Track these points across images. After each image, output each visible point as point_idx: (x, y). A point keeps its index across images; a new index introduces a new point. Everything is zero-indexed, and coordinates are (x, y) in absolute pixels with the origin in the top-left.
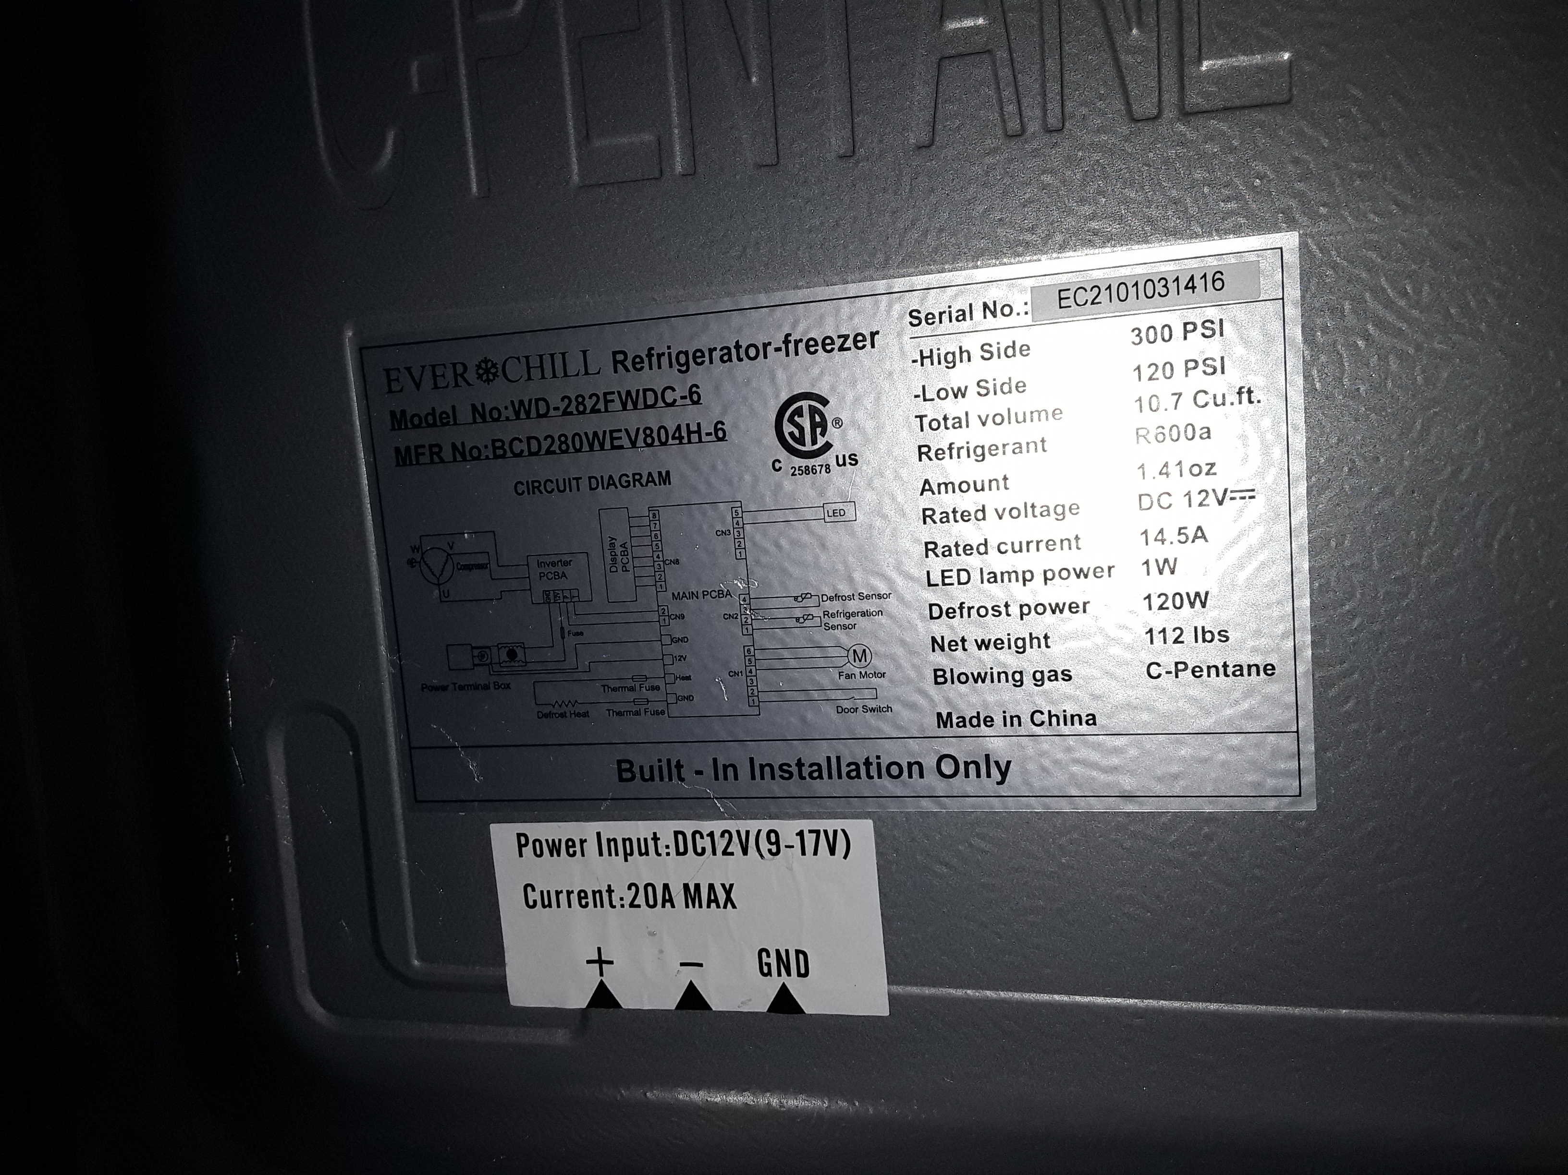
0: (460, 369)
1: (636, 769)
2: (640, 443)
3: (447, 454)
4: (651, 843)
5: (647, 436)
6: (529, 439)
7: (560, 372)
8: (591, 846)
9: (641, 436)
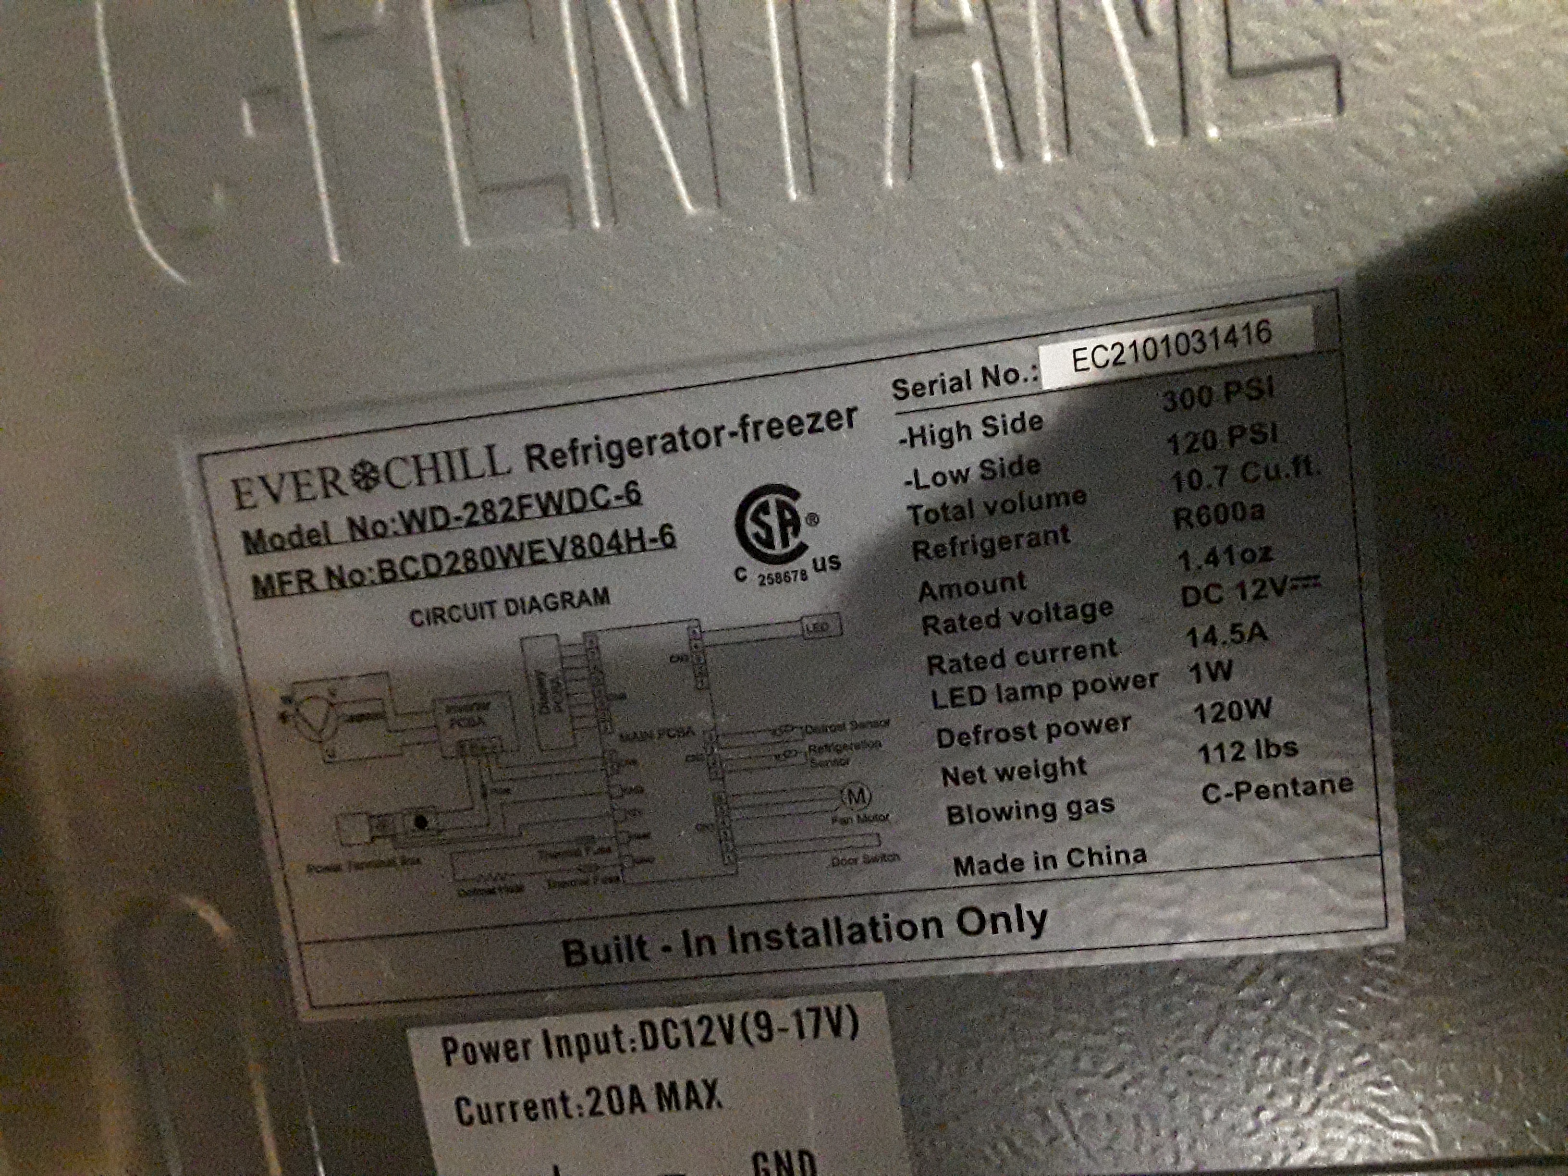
0: (330, 476)
1: (588, 951)
2: (568, 554)
3: (320, 581)
4: (612, 1040)
5: (576, 547)
6: (426, 557)
7: (460, 473)
8: (537, 1048)
9: (569, 548)
